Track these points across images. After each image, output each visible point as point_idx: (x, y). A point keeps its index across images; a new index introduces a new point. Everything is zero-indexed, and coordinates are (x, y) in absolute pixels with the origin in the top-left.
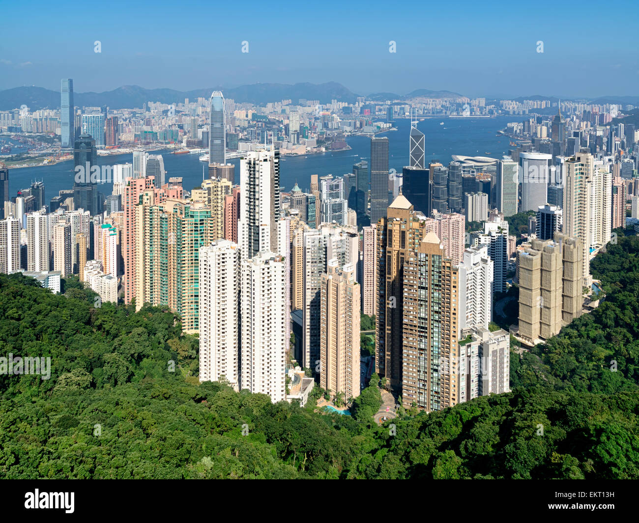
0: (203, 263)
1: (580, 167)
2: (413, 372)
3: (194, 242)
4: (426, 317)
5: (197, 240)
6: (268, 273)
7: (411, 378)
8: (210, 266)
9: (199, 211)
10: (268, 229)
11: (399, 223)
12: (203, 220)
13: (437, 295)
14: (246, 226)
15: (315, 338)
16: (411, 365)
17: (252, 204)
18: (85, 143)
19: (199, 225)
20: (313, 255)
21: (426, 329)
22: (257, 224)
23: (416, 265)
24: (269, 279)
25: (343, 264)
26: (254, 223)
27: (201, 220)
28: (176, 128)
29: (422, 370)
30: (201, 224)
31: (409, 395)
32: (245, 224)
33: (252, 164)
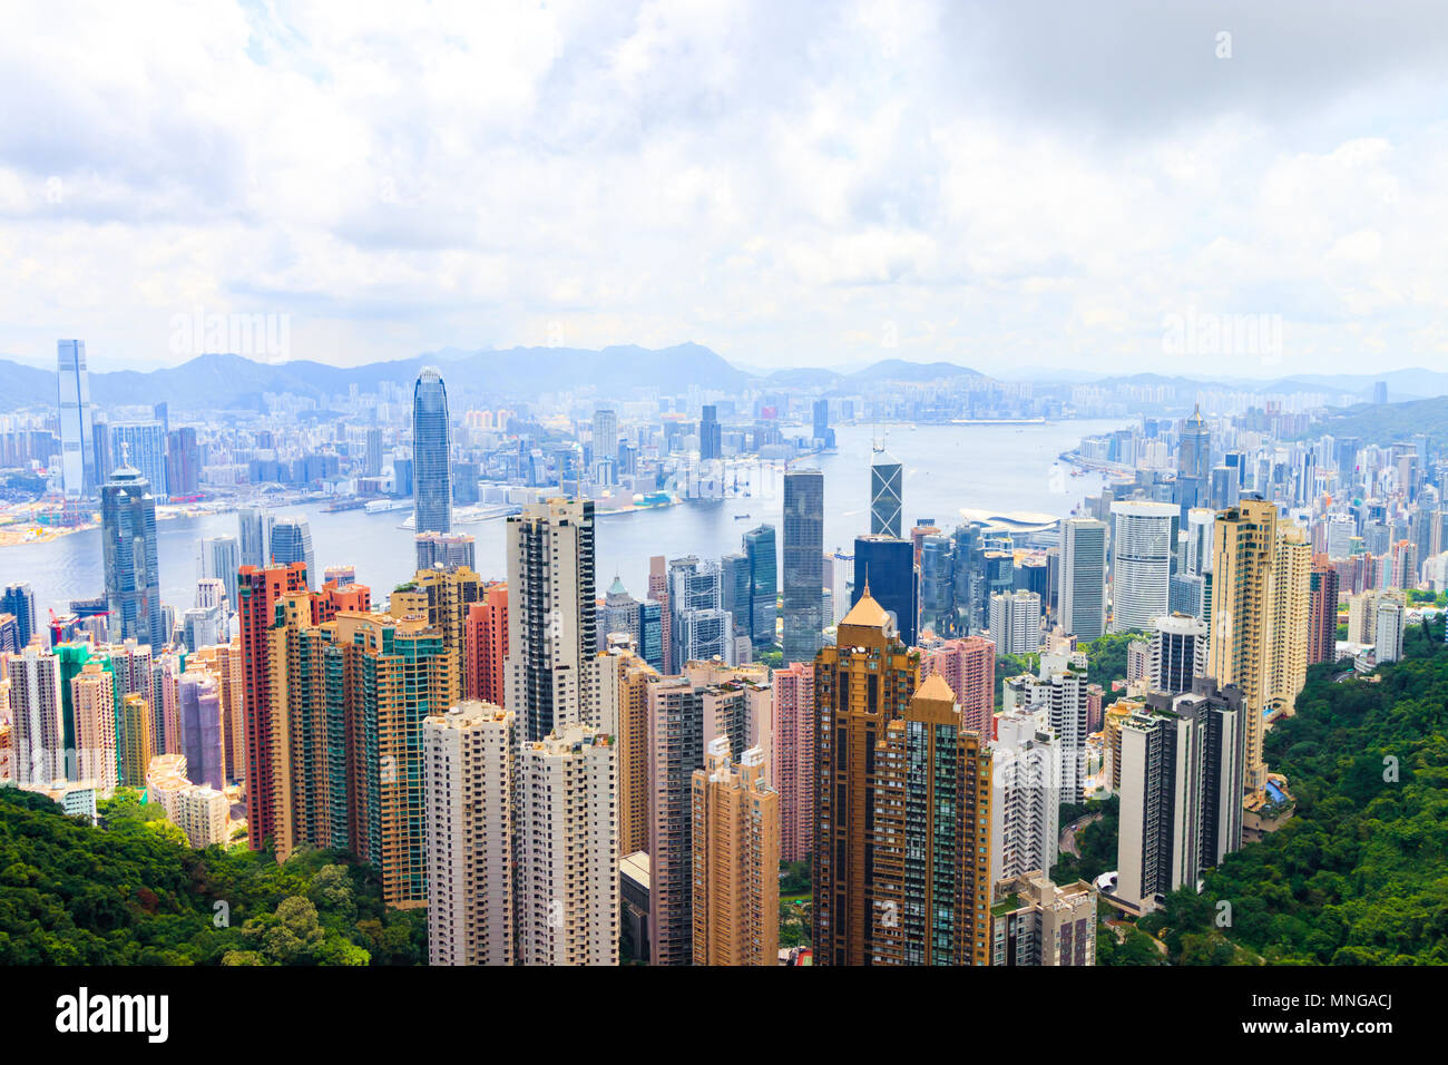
0: (431, 753)
1: (1248, 532)
3: (405, 708)
4: (923, 858)
5: (413, 704)
6: (580, 771)
8: (447, 759)
9: (416, 639)
10: (571, 676)
11: (864, 657)
12: (424, 660)
13: (948, 810)
14: (522, 671)
15: (679, 912)
17: (536, 621)
18: (125, 489)
19: (416, 672)
20: (671, 732)
21: (923, 882)
22: (547, 667)
23: (902, 747)
24: (582, 785)
25: (740, 751)
26: (542, 664)
27: (420, 660)
28: (332, 452)
30: (420, 668)
32: (521, 667)
33: (534, 531)
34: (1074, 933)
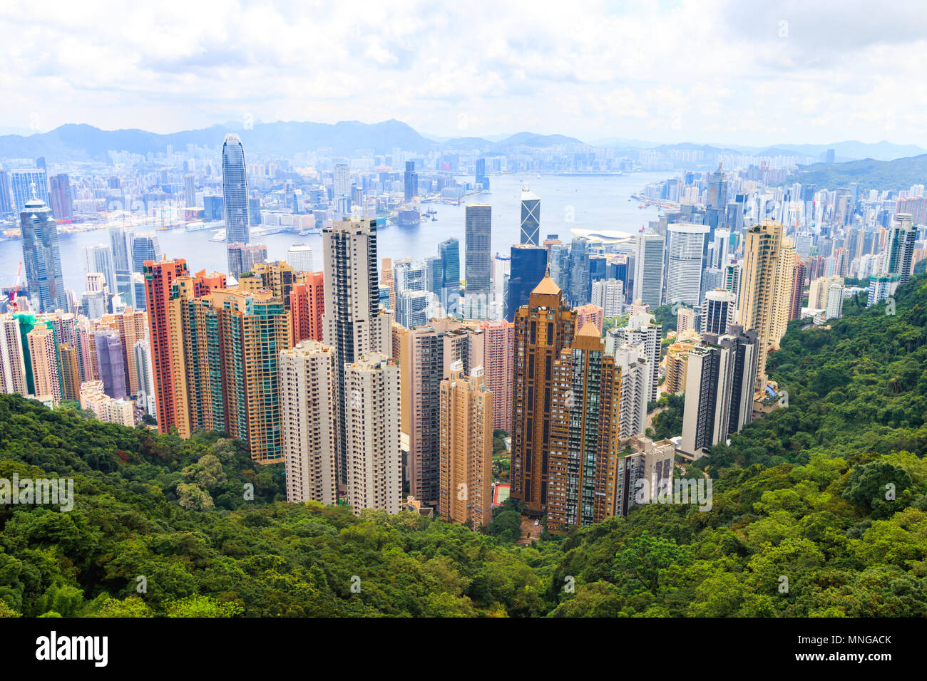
0: (285, 372)
1: (766, 239)
2: (561, 492)
3: (261, 347)
4: (580, 426)
5: (266, 344)
6: (380, 380)
7: (558, 499)
8: (296, 375)
9: (267, 304)
10: (365, 326)
11: (545, 313)
12: (272, 317)
13: (595, 399)
14: (334, 323)
16: (559, 484)
17: (342, 293)
19: (267, 324)
20: (424, 359)
21: (579, 440)
22: (350, 321)
23: (569, 364)
26: (346, 319)
27: (270, 318)
29: (572, 489)
30: (270, 322)
31: (554, 518)
32: (333, 321)
33: (341, 238)
34: (663, 467)
